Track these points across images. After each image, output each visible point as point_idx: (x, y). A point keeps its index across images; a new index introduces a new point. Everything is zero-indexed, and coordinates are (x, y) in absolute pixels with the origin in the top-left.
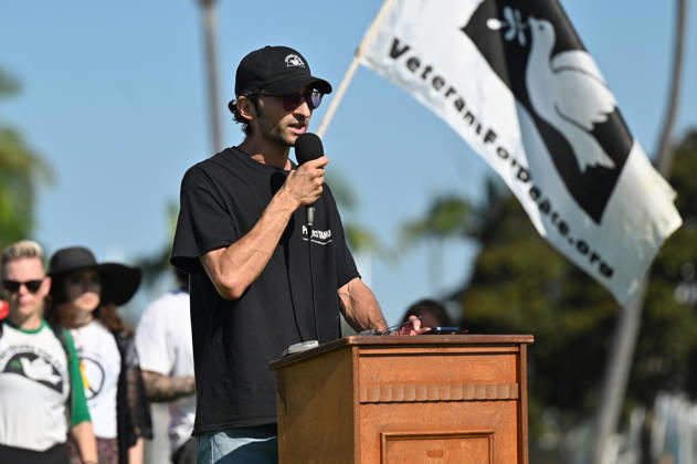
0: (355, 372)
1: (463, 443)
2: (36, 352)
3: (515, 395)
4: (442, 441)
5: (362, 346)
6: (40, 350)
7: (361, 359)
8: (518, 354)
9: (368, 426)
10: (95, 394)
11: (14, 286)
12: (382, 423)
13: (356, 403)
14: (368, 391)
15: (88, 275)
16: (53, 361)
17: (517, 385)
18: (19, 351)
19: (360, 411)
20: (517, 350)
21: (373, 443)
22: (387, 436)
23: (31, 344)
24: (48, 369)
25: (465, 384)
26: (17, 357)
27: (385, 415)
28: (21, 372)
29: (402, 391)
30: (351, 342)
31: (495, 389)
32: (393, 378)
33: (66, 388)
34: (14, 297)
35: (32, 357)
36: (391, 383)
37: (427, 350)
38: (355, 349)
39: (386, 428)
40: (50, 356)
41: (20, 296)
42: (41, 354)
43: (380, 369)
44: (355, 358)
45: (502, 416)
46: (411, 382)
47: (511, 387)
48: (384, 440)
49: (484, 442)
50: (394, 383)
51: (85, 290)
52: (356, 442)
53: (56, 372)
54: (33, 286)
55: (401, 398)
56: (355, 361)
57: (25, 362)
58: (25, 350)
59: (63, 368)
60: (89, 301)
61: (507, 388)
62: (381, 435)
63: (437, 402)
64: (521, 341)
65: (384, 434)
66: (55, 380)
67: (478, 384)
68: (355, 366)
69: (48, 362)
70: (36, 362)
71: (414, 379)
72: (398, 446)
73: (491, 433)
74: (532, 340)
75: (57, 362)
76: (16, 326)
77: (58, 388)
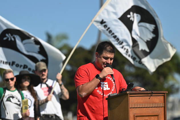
0: (129, 100)
1: (152, 117)
2: (14, 96)
3: (164, 106)
4: (147, 117)
5: (130, 94)
6: (15, 96)
7: (130, 97)
8: (164, 96)
9: (132, 113)
10: (30, 107)
11: (7, 80)
12: (135, 113)
13: (129, 108)
14: (132, 105)
15: (27, 77)
16: (18, 98)
17: (164, 103)
18: (9, 96)
19: (130, 110)
20: (164, 95)
21: (133, 117)
22: (136, 116)
23: (12, 94)
24: (17, 100)
25: (153, 103)
26: (9, 97)
27: (135, 111)
28: (10, 101)
29: (139, 105)
30: (128, 93)
31: (159, 104)
32: (137, 102)
33: (21, 105)
34: (8, 82)
35: (13, 97)
36: (136, 103)
37: (144, 95)
38: (129, 95)
39: (135, 114)
40: (17, 97)
41: (9, 82)
42: (15, 97)
43: (134, 100)
44: (129, 97)
45: (161, 111)
46: (141, 103)
47: (163, 104)
48: (135, 117)
49: (157, 117)
50: (137, 103)
51: (26, 81)
52: (129, 117)
53: (19, 101)
54: (12, 79)
55: (139, 107)
56: (129, 98)
57: (11, 99)
58: (11, 96)
59: (21, 100)
60: (27, 84)
61: (162, 104)
62: (134, 116)
63: (146, 107)
64: (165, 93)
65: (135, 115)
66: (19, 103)
67: (155, 103)
68: (129, 99)
69: (17, 99)
70: (14, 99)
71: (141, 102)
72: (138, 118)
73: (158, 115)
74: (167, 93)
75: (19, 99)
76: (9, 90)
77: (19, 105)
